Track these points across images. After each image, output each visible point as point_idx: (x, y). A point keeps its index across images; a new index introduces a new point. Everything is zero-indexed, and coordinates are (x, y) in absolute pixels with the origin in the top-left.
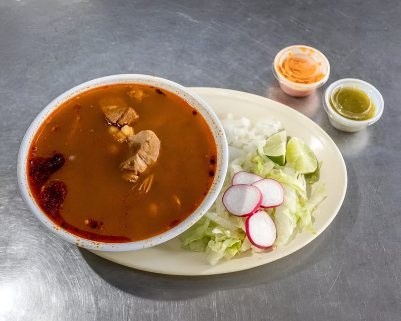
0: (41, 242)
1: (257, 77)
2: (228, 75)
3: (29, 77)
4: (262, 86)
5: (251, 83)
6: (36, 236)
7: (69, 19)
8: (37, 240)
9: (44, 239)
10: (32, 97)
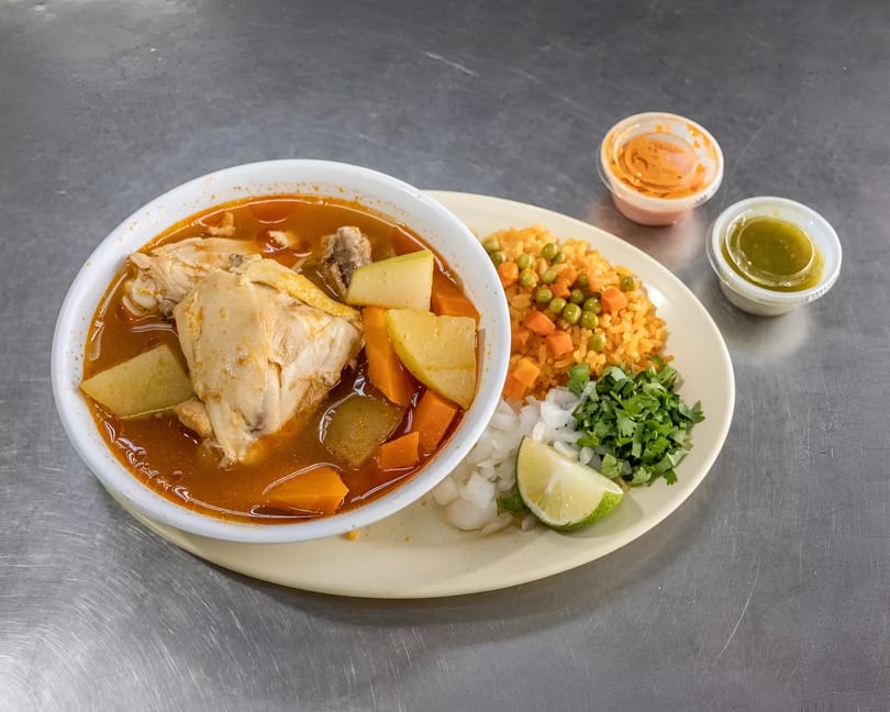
0: (92, 543)
1: (564, 178)
2: (500, 173)
3: (65, 178)
4: (574, 195)
5: (552, 189)
6: (81, 531)
7: (153, 50)
8: (85, 539)
9: (99, 536)
10: (71, 223)
